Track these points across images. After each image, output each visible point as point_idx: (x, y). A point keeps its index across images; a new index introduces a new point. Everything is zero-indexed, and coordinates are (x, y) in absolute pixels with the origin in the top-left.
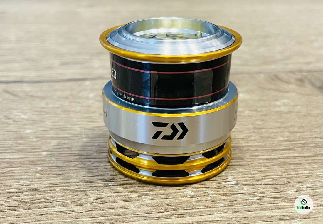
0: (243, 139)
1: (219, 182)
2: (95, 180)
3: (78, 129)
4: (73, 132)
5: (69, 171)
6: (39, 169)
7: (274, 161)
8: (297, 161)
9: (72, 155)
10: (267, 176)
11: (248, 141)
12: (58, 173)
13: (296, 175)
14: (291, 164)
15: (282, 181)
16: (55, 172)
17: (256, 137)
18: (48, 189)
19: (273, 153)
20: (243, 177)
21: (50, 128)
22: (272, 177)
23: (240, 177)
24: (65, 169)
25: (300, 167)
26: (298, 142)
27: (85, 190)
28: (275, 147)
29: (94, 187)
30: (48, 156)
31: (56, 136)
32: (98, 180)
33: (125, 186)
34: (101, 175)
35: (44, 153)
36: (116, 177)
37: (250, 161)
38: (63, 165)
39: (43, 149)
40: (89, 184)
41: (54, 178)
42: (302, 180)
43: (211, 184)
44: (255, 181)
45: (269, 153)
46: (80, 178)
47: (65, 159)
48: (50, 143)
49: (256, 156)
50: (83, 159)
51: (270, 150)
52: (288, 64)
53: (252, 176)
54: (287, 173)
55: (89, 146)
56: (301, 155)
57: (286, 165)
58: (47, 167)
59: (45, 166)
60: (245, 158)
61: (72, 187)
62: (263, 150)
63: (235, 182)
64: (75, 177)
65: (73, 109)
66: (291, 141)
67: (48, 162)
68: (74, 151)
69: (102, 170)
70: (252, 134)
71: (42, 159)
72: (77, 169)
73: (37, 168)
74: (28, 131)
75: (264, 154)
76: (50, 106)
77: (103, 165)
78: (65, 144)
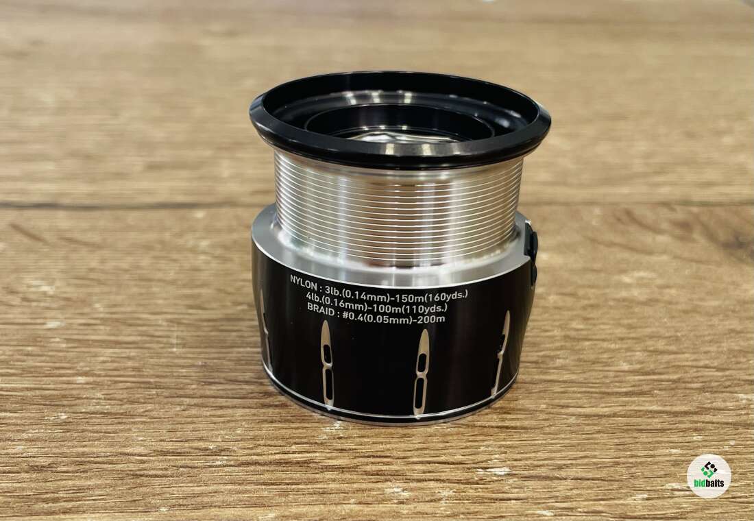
0: (536, 362)
1: (469, 469)
2: (187, 450)
3: (164, 324)
4: (151, 330)
5: (128, 426)
6: (64, 416)
7: (604, 421)
8: (656, 423)
9: (141, 388)
10: (582, 458)
11: (549, 368)
12: (104, 428)
13: (649, 459)
14: (641, 431)
15: (616, 472)
16: (98, 428)
17: (567, 361)
18: (77, 468)
19: (603, 400)
20: (526, 459)
21: (102, 319)
22: (594, 460)
23: (519, 456)
24: (120, 420)
25: (661, 439)
26: (663, 377)
27: (160, 473)
28: (608, 386)
29: (182, 467)
30: (88, 386)
31: (113, 338)
32: (192, 451)
33: (252, 468)
34: (201, 439)
35: (81, 379)
36: (234, 446)
37: (548, 420)
38: (118, 411)
39: (79, 369)
40: (170, 460)
41: (95, 441)
42: (663, 473)
43: (451, 471)
44: (553, 469)
45: (593, 400)
46: (153, 443)
47: (125, 396)
48: (96, 356)
49: (563, 407)
50: (167, 397)
51: (596, 393)
52: (658, 185)
53: (547, 455)
54: (629, 453)
55: (183, 367)
56: (668, 408)
57: (630, 432)
58: (81, 413)
59: (78, 411)
60: (536, 411)
61: (131, 464)
62: (579, 393)
63: (507, 470)
64: (142, 440)
65: (159, 275)
66: (647, 374)
67: (85, 401)
68: (147, 376)
69: (206, 426)
70: (558, 353)
71: (74, 392)
72: (149, 420)
73: (59, 414)
74: (52, 324)
75: (580, 404)
76: (110, 265)
77: (208, 413)
78: (129, 358)
